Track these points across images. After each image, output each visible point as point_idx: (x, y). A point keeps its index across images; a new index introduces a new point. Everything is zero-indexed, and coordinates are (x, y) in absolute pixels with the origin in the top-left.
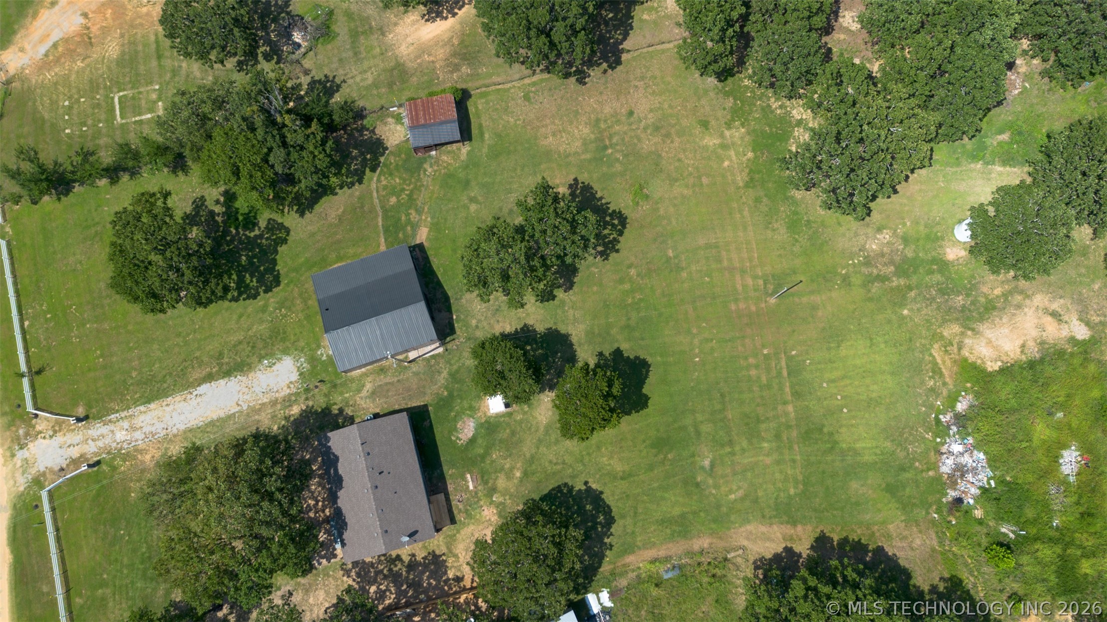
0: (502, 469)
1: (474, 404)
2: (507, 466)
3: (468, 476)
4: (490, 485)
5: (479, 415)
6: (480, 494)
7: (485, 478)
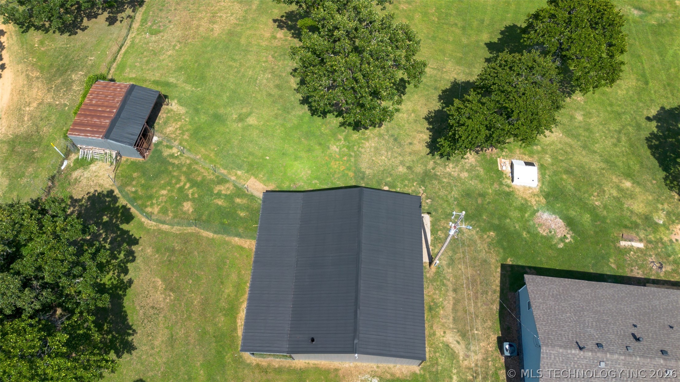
0: (618, 199)
1: (517, 203)
2: (615, 193)
3: (623, 243)
4: (639, 221)
5: (534, 203)
6: (652, 237)
7: (627, 223)
